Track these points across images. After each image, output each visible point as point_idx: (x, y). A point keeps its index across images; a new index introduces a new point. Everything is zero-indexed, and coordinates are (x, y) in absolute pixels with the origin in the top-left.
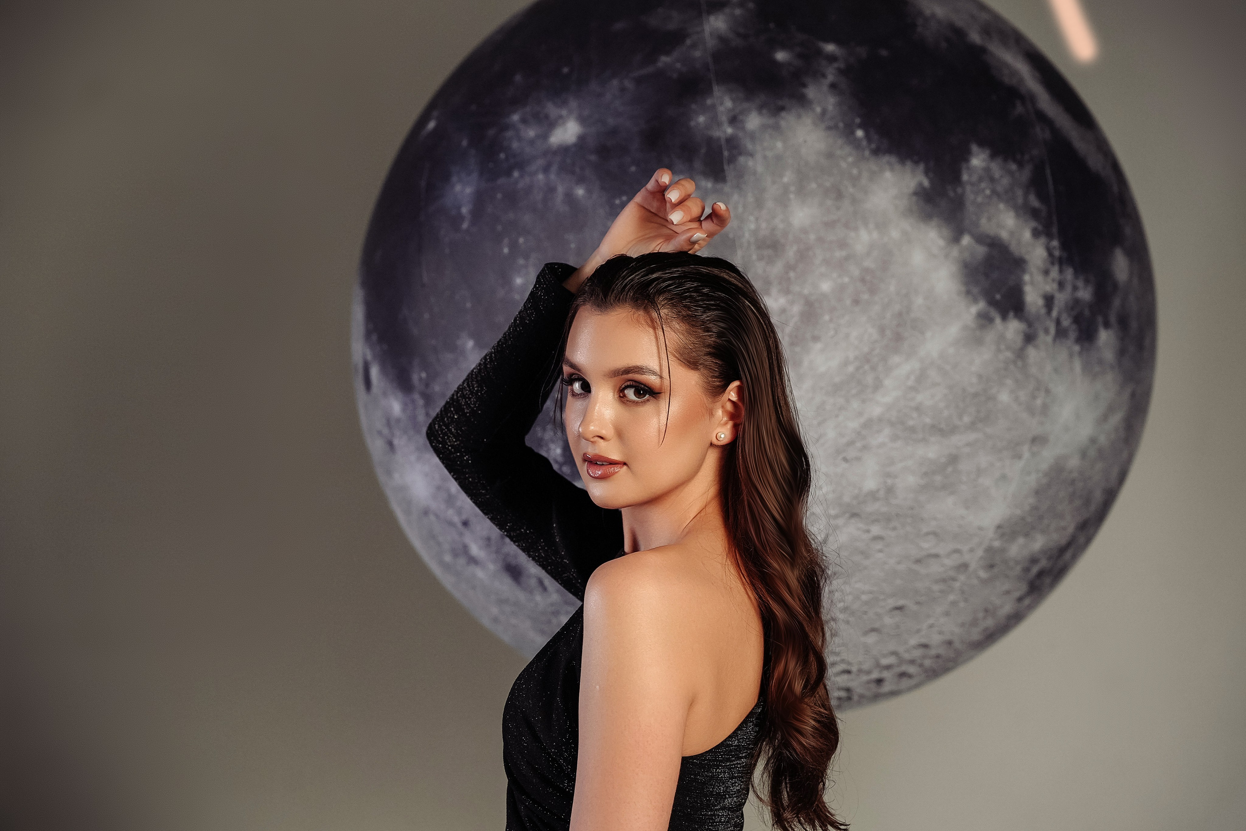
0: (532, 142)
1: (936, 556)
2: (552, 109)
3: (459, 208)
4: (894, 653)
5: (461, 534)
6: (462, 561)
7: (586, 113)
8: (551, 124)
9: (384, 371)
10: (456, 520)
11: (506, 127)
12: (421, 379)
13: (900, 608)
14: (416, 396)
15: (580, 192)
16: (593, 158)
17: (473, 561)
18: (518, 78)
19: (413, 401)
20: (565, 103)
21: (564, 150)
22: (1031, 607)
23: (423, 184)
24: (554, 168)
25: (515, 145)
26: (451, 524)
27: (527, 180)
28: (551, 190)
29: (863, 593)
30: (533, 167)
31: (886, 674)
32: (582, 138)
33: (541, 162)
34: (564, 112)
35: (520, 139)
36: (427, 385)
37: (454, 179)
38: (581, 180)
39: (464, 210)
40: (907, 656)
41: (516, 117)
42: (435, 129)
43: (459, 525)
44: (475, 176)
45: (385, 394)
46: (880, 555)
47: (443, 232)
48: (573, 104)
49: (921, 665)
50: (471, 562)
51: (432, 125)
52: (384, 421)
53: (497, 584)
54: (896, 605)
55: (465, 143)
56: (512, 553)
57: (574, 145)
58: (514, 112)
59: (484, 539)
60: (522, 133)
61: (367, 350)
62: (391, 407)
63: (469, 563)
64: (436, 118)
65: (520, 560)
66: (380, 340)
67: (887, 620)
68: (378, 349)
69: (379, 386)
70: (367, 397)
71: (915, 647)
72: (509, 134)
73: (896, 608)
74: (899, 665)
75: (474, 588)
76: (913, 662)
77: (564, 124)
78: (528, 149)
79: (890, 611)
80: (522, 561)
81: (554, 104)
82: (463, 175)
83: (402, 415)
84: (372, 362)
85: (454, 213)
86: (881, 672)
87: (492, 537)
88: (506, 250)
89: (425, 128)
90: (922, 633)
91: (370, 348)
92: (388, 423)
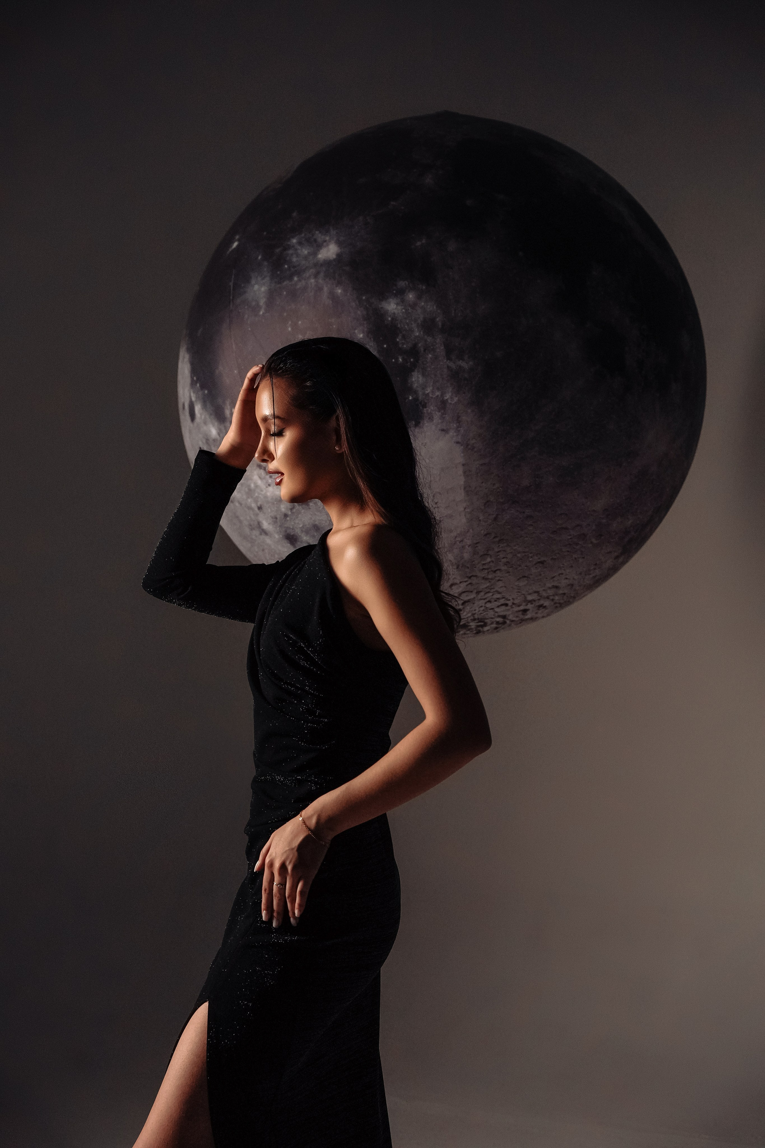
0: (306, 258)
1: (566, 529)
2: (318, 235)
3: (257, 301)
4: (537, 592)
5: (257, 515)
6: (256, 533)
7: (342, 238)
8: (319, 246)
9: (204, 407)
10: (253, 505)
11: (289, 247)
13: (542, 563)
15: (339, 291)
16: (347, 269)
17: (264, 532)
18: (295, 214)
20: (327, 231)
21: (328, 263)
22: (624, 563)
23: (231, 284)
24: (322, 275)
25: (294, 259)
26: (250, 508)
27: (304, 282)
28: (320, 289)
29: (519, 553)
30: (307, 274)
31: (529, 606)
32: (339, 255)
33: (312, 271)
34: (327, 238)
35: (298, 255)
37: (253, 282)
38: (339, 283)
39: (261, 302)
40: (544, 594)
41: (294, 241)
42: (238, 246)
43: (256, 509)
44: (268, 279)
45: (205, 423)
46: (531, 528)
47: (246, 316)
48: (333, 232)
49: (553, 600)
50: (263, 533)
51: (235, 244)
52: (204, 441)
53: (280, 547)
54: (539, 560)
55: (260, 258)
56: (291, 527)
57: (334, 260)
58: (293, 237)
59: (272, 518)
60: (299, 251)
61: (192, 394)
62: (210, 431)
63: (261, 534)
64: (239, 240)
65: (296, 531)
66: (202, 387)
67: (534, 571)
68: (200, 393)
69: (201, 417)
70: (191, 425)
71: (550, 588)
72: (290, 252)
73: (539, 562)
74: (539, 600)
75: (263, 550)
76: (548, 598)
77: (328, 245)
78: (303, 262)
79: (536, 564)
80: (298, 531)
81: (320, 232)
82: (259, 279)
83: (218, 437)
84: (196, 401)
85: (254, 303)
86: (527, 605)
87: (278, 517)
88: (290, 329)
89: (232, 246)
90: (555, 579)
91: (194, 392)
92: (207, 442)
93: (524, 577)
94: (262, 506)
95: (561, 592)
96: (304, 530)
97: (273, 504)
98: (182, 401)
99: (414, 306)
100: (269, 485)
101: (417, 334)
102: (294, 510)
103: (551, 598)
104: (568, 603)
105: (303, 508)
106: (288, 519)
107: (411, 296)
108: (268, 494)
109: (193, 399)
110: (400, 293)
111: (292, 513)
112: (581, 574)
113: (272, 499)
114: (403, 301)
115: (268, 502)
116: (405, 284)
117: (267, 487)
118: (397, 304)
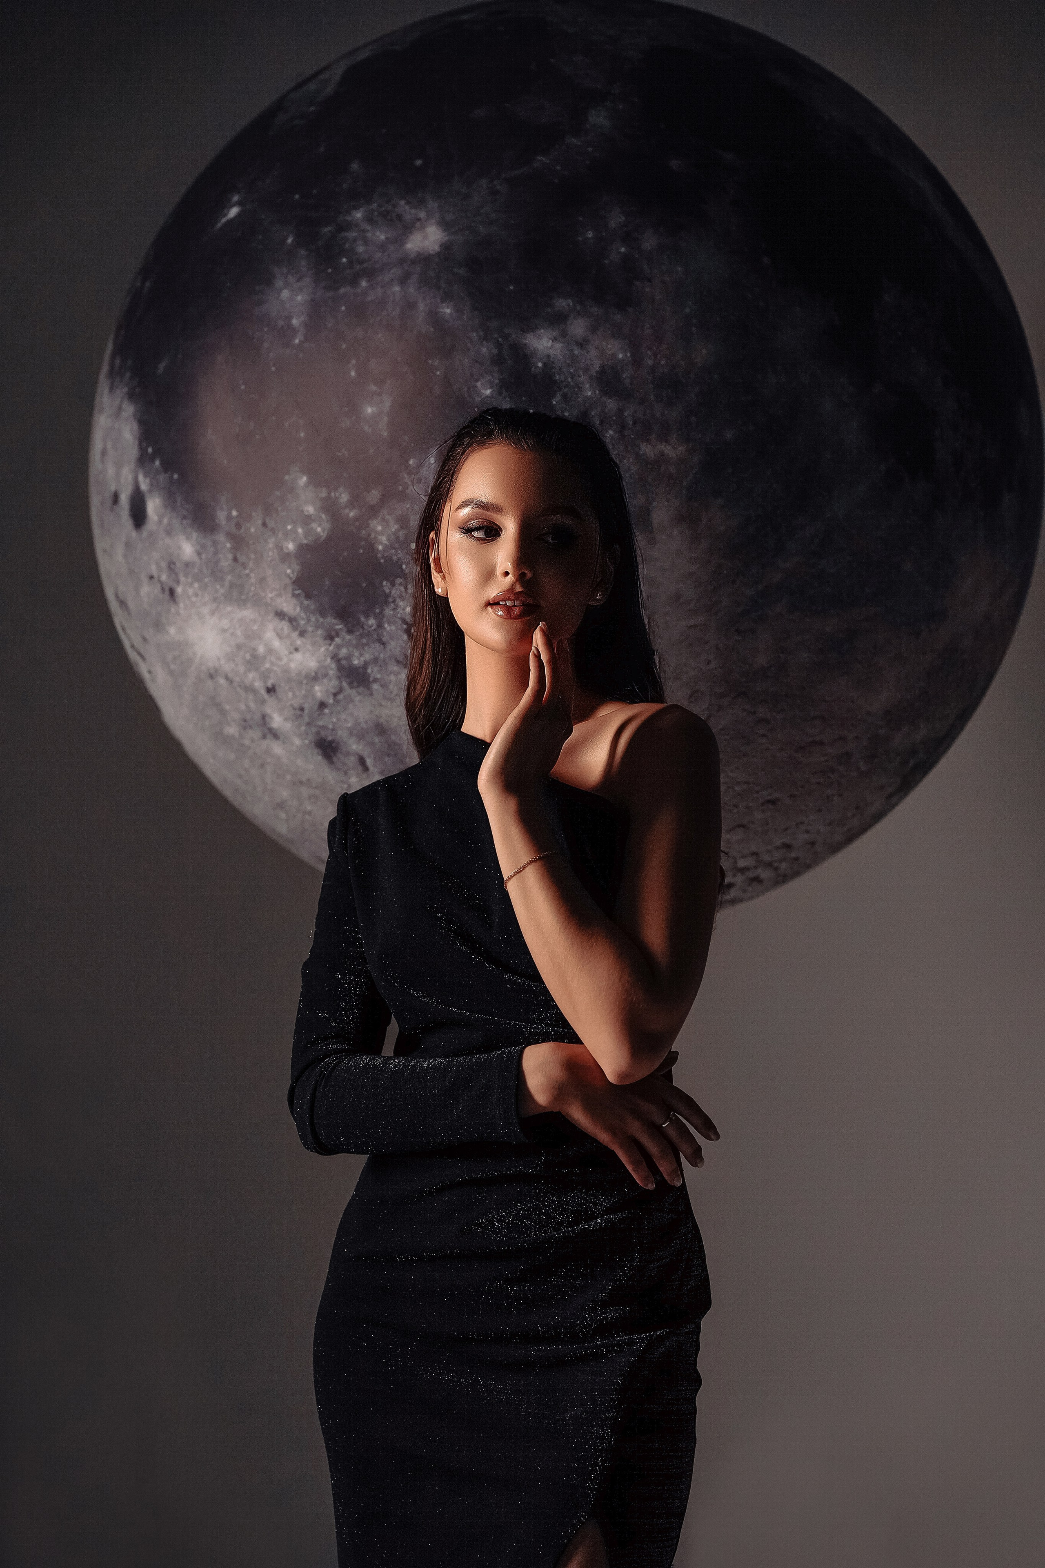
0: (383, 247)
1: (821, 743)
2: (404, 208)
3: (289, 318)
4: (755, 854)
5: (263, 702)
6: (255, 734)
7: (450, 217)
8: (407, 228)
9: (170, 501)
10: (258, 684)
11: (349, 226)
12: (229, 518)
13: (773, 802)
14: (221, 538)
15: (447, 310)
16: (462, 271)
17: (275, 735)
18: (355, 166)
19: (215, 544)
20: (422, 202)
21: (424, 259)
24: (413, 280)
25: (361, 249)
26: (249, 689)
27: (379, 291)
28: (411, 305)
29: (738, 783)
30: (387, 278)
32: (446, 247)
33: (396, 272)
34: (422, 215)
35: (366, 242)
36: (238, 526)
37: (279, 283)
38: (447, 297)
39: (295, 322)
40: (766, 858)
41: (359, 215)
42: (239, 215)
43: (263, 692)
44: (307, 281)
45: (169, 532)
46: (764, 741)
47: (266, 345)
48: (433, 204)
49: (776, 869)
50: (269, 736)
51: (234, 212)
52: (164, 564)
53: (299, 762)
54: (769, 798)
55: (290, 241)
56: (331, 726)
57: (438, 254)
58: (355, 208)
59: (294, 709)
60: (369, 235)
61: (141, 478)
62: (180, 548)
63: (264, 737)
64: (239, 203)
65: (340, 733)
66: (167, 467)
67: (758, 816)
68: (162, 478)
69: (160, 522)
70: (134, 534)
71: (777, 848)
72: (352, 234)
73: (769, 801)
74: (755, 867)
75: (262, 766)
76: (770, 865)
77: (423, 228)
78: (379, 255)
79: (762, 804)
80: (342, 734)
81: (408, 203)
82: (291, 279)
83: (196, 559)
84: (150, 491)
85: (281, 323)
86: (734, 876)
87: (306, 706)
88: (353, 373)
89: (225, 215)
90: (789, 831)
91: (145, 476)
92: (171, 566)
93: (741, 826)
94: (277, 688)
95: (793, 855)
96: (355, 732)
97: (300, 683)
98: (113, 488)
99: (582, 344)
100: (297, 650)
101: (589, 394)
102: (340, 697)
103: (776, 865)
104: (797, 874)
105: (359, 694)
106: (327, 711)
107: (578, 327)
108: (293, 665)
109: (144, 487)
110: (558, 320)
111: (337, 702)
112: (830, 824)
113: (299, 674)
114: (564, 334)
115: (289, 680)
116: (568, 305)
117: (291, 653)
118: (554, 340)
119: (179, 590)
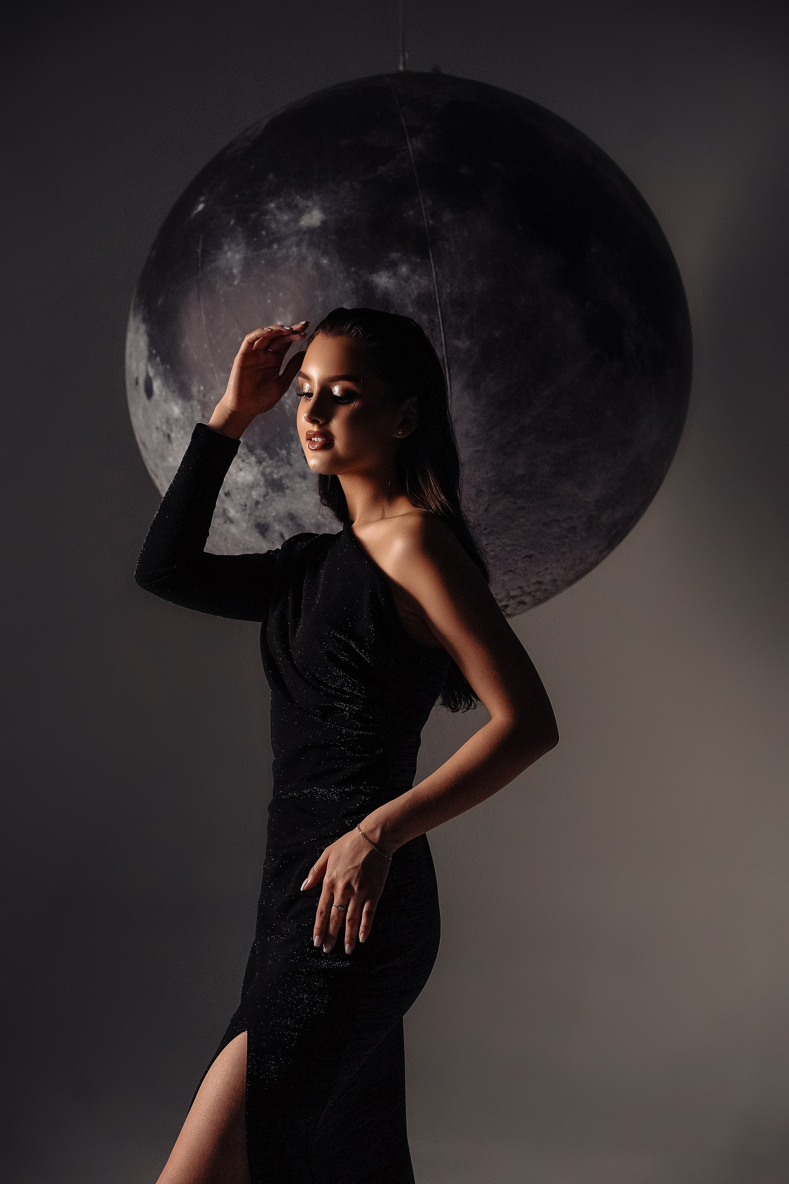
0: (286, 224)
1: (557, 521)
2: (299, 200)
3: (231, 269)
4: (520, 588)
5: (223, 501)
6: (220, 521)
7: (327, 205)
8: (302, 212)
9: (165, 383)
11: (266, 212)
12: (199, 391)
13: (530, 557)
14: (195, 403)
15: (325, 261)
16: (334, 237)
17: (231, 521)
18: (271, 176)
19: (192, 407)
20: (310, 196)
21: (311, 231)
23: (199, 250)
24: (305, 243)
25: (273, 226)
27: (284, 251)
28: (304, 259)
29: (508, 546)
30: (288, 242)
31: (511, 602)
32: (324, 223)
33: (293, 239)
34: (310, 204)
35: (277, 221)
36: (204, 396)
37: (226, 248)
38: (325, 253)
39: (235, 271)
40: (527, 590)
41: (272, 205)
42: (204, 209)
44: (242, 246)
45: (166, 401)
46: (522, 520)
47: (218, 286)
48: (316, 198)
49: (534, 596)
50: (228, 522)
51: (201, 207)
52: (164, 420)
53: (247, 537)
54: (526, 554)
55: (232, 222)
56: (263, 515)
57: (319, 227)
58: (271, 201)
59: (241, 505)
60: (278, 217)
61: (150, 369)
62: (172, 410)
63: (225, 522)
64: (203, 202)
65: (268, 519)
66: (163, 362)
67: (520, 565)
68: (161, 368)
69: (161, 395)
70: (147, 402)
71: (534, 584)
72: (268, 217)
73: (527, 556)
74: (521, 596)
75: (226, 540)
76: (530, 594)
77: (310, 212)
78: (284, 229)
79: (524, 557)
80: (269, 519)
81: (301, 197)
82: (233, 245)
83: (181, 416)
84: (155, 376)
85: (227, 272)
86: (508, 601)
87: (248, 504)
88: (269, 301)
89: (196, 209)
90: (540, 574)
91: (152, 367)
92: (168, 421)
93: (510, 571)
94: (231, 493)
95: (544, 587)
96: (277, 519)
97: (244, 490)
98: (135, 375)
99: (407, 280)
100: (241, 470)
101: (411, 310)
102: (267, 498)
103: (533, 594)
104: (547, 599)
105: (279, 496)
106: (260, 506)
107: (404, 270)
108: (239, 479)
109: (151, 374)
110: (393, 266)
111: (265, 500)
112: (565, 569)
113: (243, 484)
114: (395, 274)
115: (237, 488)
116: (398, 256)
117: (237, 472)
118: (390, 278)
119: (173, 435)
